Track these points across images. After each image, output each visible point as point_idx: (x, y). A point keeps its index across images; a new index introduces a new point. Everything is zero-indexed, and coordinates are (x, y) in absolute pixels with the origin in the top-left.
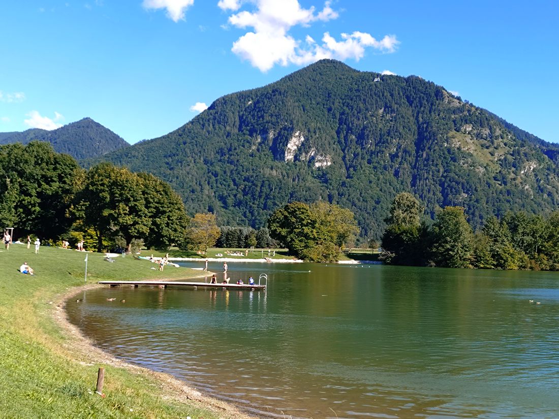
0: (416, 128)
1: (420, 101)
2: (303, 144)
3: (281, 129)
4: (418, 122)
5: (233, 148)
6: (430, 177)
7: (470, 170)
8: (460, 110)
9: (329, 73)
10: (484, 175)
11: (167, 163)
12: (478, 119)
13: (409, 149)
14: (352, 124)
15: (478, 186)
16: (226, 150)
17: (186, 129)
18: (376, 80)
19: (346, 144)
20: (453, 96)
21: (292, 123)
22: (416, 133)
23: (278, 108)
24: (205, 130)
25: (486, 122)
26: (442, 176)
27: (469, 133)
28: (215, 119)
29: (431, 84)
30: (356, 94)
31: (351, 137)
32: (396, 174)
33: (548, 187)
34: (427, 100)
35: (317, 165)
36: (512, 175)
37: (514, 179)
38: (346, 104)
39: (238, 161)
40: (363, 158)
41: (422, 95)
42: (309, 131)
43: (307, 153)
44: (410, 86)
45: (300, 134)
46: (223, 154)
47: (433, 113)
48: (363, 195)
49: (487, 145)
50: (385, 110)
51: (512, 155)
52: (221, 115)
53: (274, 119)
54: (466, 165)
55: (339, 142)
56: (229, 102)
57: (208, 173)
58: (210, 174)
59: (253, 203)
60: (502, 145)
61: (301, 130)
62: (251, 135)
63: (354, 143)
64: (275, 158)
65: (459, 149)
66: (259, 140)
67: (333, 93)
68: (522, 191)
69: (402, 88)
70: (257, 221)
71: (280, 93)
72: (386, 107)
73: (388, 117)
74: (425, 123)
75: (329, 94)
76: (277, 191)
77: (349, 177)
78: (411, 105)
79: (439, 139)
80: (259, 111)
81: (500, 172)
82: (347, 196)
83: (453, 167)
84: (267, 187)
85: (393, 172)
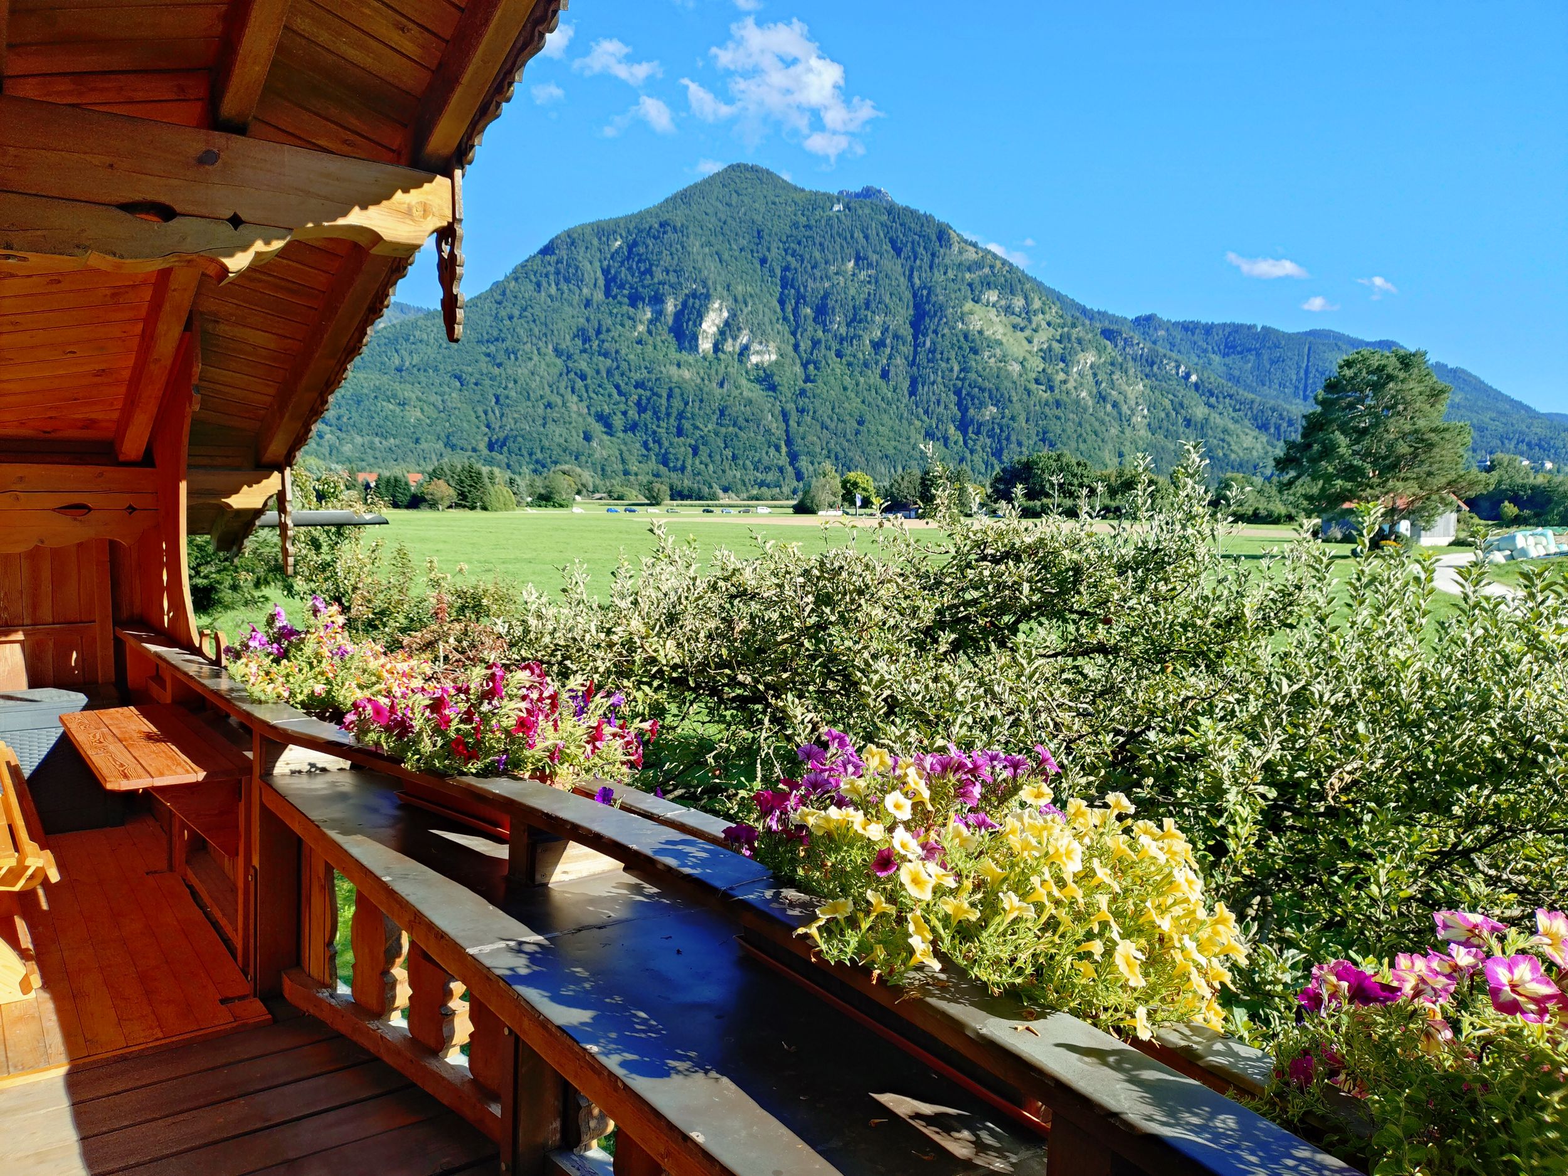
0: (910, 296)
1: (913, 248)
2: (727, 323)
3: (686, 295)
4: (913, 286)
5: (604, 329)
6: (939, 379)
7: (998, 368)
8: (978, 265)
9: (750, 190)
10: (1021, 375)
11: (488, 355)
12: (1006, 281)
13: (902, 332)
14: (805, 287)
15: (1014, 394)
16: (592, 333)
17: (508, 291)
18: (836, 208)
19: (797, 322)
20: (966, 241)
21: (705, 285)
22: (911, 304)
23: (676, 258)
24: (543, 294)
25: (1019, 286)
26: (958, 378)
27: (993, 306)
28: (558, 273)
29: (928, 218)
30: (807, 233)
31: (804, 312)
32: (885, 375)
33: (1113, 393)
34: (925, 248)
35: (754, 359)
36: (1061, 376)
37: (1065, 382)
38: (790, 251)
39: (617, 352)
40: (829, 348)
41: (916, 237)
42: (736, 300)
43: (735, 338)
44: (894, 221)
45: (721, 305)
46: (586, 340)
47: (936, 270)
48: (837, 410)
49: (1022, 325)
50: (857, 264)
51: (1060, 342)
52: (568, 265)
53: (673, 278)
54: (993, 360)
55: (785, 319)
56: (580, 243)
57: (568, 372)
58: (572, 375)
59: (658, 426)
60: (1044, 325)
61: (722, 298)
62: (633, 304)
63: (810, 321)
64: (680, 349)
65: (980, 332)
66: (649, 315)
67: (766, 231)
68: (1077, 402)
69: (882, 224)
70: (671, 456)
71: (675, 228)
72: (858, 258)
73: (862, 275)
74: (925, 287)
75: (759, 233)
76: (697, 404)
77: (807, 380)
78: (899, 255)
79: (950, 316)
80: (639, 261)
81: (1044, 370)
82: (811, 413)
83: (974, 364)
84: (679, 398)
85: (879, 371)
